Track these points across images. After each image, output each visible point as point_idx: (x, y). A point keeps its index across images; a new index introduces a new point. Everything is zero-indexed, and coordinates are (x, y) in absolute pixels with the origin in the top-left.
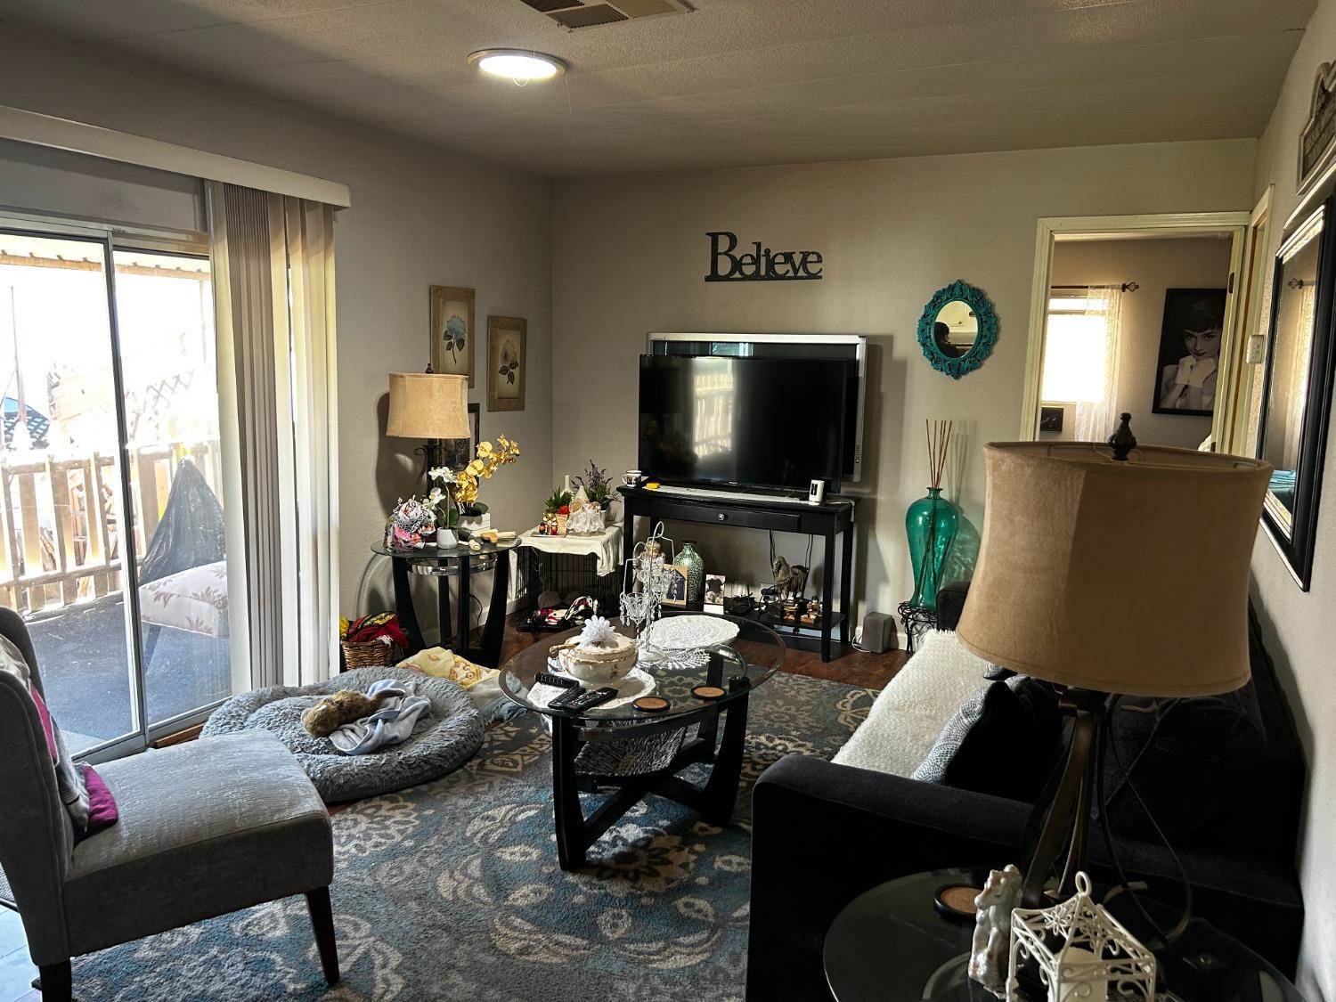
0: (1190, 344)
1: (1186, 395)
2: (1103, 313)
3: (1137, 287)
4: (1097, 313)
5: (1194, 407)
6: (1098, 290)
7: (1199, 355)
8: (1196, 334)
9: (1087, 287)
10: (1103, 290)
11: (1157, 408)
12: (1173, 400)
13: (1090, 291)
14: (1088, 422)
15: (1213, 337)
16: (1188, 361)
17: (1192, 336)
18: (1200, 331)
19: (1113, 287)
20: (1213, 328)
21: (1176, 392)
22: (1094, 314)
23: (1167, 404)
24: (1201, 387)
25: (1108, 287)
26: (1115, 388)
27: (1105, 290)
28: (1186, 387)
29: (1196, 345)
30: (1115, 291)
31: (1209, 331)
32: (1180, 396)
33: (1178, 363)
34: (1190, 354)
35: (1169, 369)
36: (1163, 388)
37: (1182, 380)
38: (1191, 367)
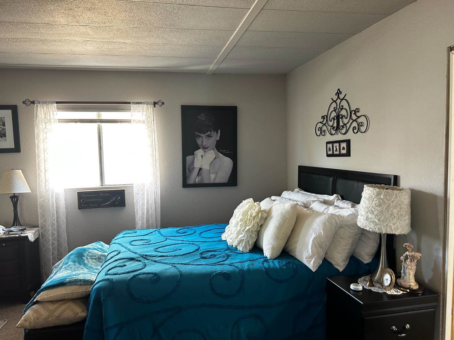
0: (199, 141)
1: (200, 175)
2: (144, 122)
3: (163, 103)
4: (139, 121)
5: (206, 181)
6: (138, 105)
7: (205, 148)
8: (202, 135)
9: (130, 103)
10: (141, 105)
11: (186, 185)
12: (193, 178)
13: (132, 106)
14: (143, 199)
15: (212, 136)
16: (199, 153)
17: (200, 136)
18: (204, 133)
19: (148, 104)
20: (211, 132)
21: (196, 172)
22: (137, 122)
23: (191, 181)
24: (209, 169)
25: (144, 103)
26: (158, 174)
27: (143, 105)
28: (200, 169)
29: (203, 142)
30: (149, 106)
31: (209, 133)
32: (198, 175)
33: (194, 155)
34: (200, 149)
35: (189, 158)
36: (187, 171)
37: (197, 165)
38: (202, 156)
